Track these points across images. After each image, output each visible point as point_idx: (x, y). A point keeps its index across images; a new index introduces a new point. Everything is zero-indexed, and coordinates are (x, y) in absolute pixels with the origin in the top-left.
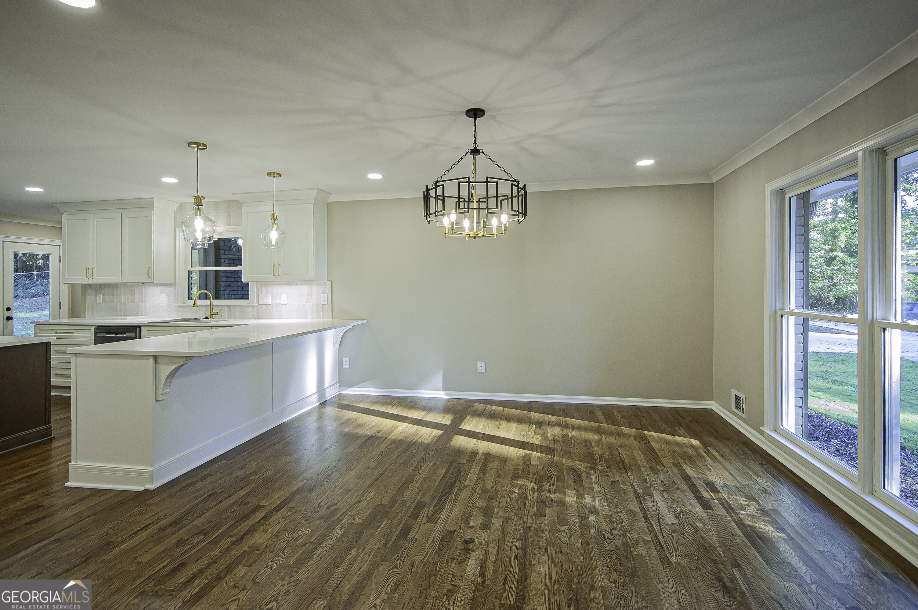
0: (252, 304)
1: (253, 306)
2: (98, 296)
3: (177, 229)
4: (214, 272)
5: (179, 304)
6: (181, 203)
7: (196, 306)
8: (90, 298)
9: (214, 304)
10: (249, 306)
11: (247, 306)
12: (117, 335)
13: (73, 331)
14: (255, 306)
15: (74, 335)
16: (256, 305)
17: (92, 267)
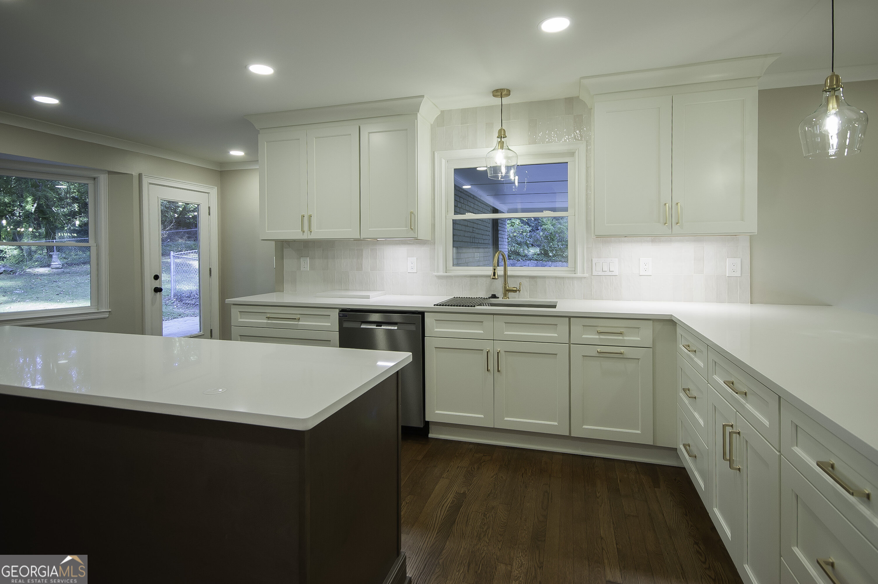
0: (579, 274)
1: (580, 278)
2: (302, 260)
3: (436, 154)
4: (491, 222)
5: (441, 273)
6: (442, 112)
7: (497, 277)
8: (289, 264)
9: (509, 273)
10: (573, 278)
11: (569, 278)
12: (381, 326)
13: (298, 316)
14: (585, 278)
15: (300, 323)
16: (586, 275)
17: (310, 213)
